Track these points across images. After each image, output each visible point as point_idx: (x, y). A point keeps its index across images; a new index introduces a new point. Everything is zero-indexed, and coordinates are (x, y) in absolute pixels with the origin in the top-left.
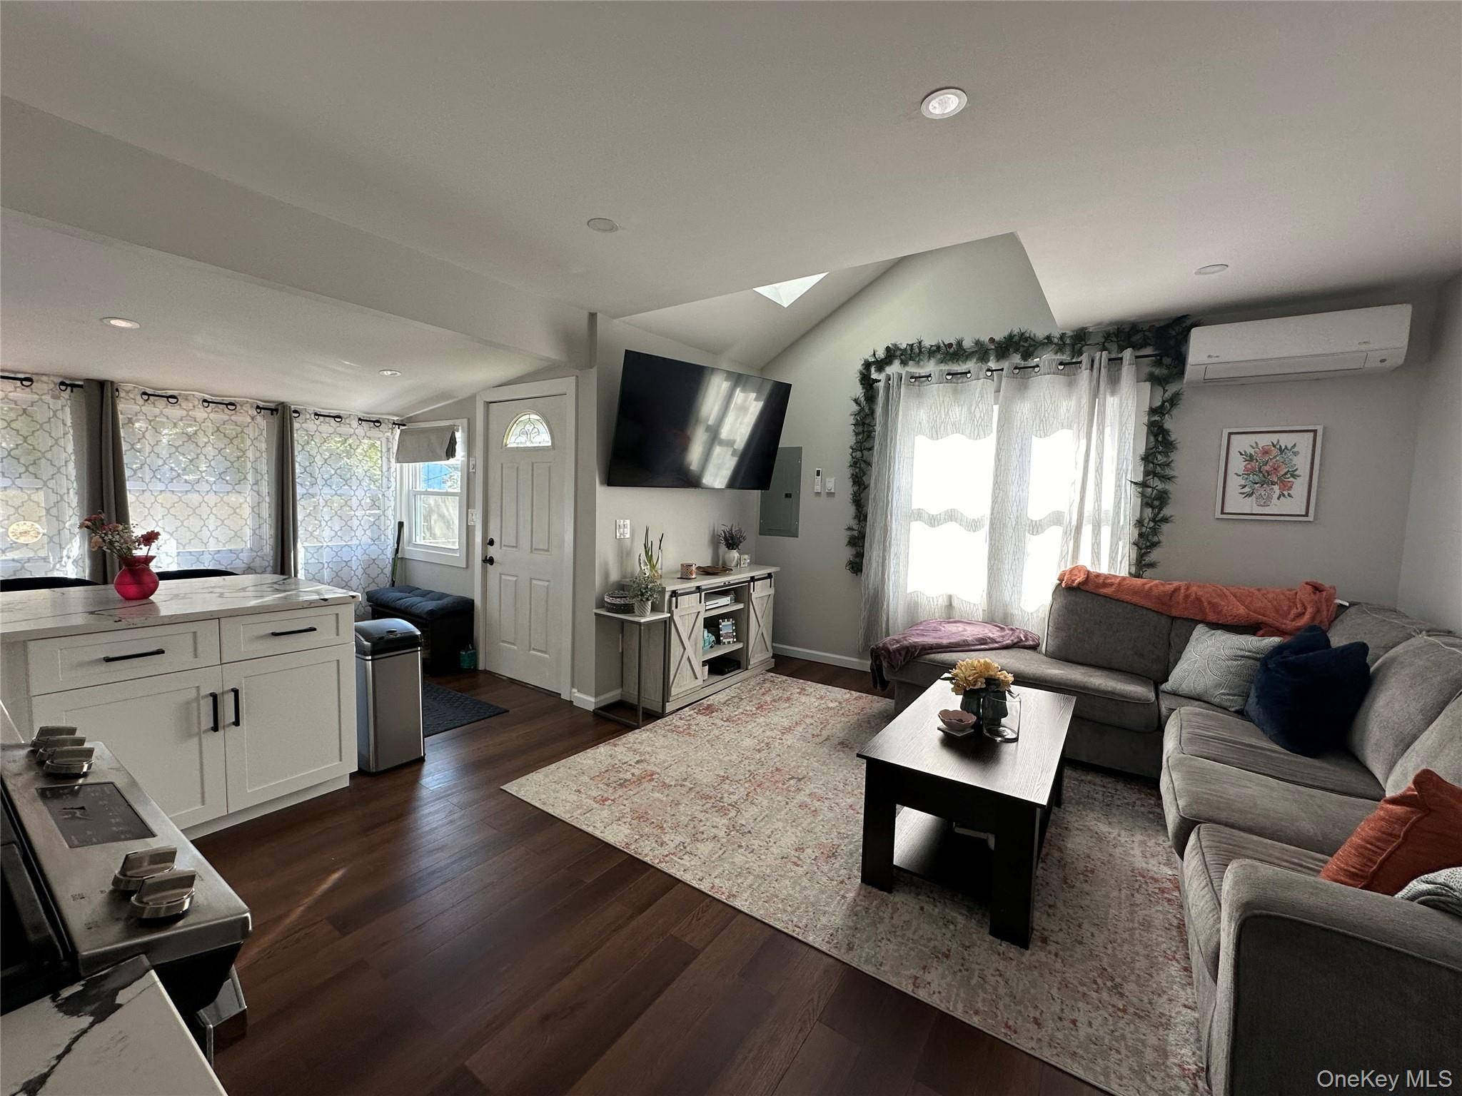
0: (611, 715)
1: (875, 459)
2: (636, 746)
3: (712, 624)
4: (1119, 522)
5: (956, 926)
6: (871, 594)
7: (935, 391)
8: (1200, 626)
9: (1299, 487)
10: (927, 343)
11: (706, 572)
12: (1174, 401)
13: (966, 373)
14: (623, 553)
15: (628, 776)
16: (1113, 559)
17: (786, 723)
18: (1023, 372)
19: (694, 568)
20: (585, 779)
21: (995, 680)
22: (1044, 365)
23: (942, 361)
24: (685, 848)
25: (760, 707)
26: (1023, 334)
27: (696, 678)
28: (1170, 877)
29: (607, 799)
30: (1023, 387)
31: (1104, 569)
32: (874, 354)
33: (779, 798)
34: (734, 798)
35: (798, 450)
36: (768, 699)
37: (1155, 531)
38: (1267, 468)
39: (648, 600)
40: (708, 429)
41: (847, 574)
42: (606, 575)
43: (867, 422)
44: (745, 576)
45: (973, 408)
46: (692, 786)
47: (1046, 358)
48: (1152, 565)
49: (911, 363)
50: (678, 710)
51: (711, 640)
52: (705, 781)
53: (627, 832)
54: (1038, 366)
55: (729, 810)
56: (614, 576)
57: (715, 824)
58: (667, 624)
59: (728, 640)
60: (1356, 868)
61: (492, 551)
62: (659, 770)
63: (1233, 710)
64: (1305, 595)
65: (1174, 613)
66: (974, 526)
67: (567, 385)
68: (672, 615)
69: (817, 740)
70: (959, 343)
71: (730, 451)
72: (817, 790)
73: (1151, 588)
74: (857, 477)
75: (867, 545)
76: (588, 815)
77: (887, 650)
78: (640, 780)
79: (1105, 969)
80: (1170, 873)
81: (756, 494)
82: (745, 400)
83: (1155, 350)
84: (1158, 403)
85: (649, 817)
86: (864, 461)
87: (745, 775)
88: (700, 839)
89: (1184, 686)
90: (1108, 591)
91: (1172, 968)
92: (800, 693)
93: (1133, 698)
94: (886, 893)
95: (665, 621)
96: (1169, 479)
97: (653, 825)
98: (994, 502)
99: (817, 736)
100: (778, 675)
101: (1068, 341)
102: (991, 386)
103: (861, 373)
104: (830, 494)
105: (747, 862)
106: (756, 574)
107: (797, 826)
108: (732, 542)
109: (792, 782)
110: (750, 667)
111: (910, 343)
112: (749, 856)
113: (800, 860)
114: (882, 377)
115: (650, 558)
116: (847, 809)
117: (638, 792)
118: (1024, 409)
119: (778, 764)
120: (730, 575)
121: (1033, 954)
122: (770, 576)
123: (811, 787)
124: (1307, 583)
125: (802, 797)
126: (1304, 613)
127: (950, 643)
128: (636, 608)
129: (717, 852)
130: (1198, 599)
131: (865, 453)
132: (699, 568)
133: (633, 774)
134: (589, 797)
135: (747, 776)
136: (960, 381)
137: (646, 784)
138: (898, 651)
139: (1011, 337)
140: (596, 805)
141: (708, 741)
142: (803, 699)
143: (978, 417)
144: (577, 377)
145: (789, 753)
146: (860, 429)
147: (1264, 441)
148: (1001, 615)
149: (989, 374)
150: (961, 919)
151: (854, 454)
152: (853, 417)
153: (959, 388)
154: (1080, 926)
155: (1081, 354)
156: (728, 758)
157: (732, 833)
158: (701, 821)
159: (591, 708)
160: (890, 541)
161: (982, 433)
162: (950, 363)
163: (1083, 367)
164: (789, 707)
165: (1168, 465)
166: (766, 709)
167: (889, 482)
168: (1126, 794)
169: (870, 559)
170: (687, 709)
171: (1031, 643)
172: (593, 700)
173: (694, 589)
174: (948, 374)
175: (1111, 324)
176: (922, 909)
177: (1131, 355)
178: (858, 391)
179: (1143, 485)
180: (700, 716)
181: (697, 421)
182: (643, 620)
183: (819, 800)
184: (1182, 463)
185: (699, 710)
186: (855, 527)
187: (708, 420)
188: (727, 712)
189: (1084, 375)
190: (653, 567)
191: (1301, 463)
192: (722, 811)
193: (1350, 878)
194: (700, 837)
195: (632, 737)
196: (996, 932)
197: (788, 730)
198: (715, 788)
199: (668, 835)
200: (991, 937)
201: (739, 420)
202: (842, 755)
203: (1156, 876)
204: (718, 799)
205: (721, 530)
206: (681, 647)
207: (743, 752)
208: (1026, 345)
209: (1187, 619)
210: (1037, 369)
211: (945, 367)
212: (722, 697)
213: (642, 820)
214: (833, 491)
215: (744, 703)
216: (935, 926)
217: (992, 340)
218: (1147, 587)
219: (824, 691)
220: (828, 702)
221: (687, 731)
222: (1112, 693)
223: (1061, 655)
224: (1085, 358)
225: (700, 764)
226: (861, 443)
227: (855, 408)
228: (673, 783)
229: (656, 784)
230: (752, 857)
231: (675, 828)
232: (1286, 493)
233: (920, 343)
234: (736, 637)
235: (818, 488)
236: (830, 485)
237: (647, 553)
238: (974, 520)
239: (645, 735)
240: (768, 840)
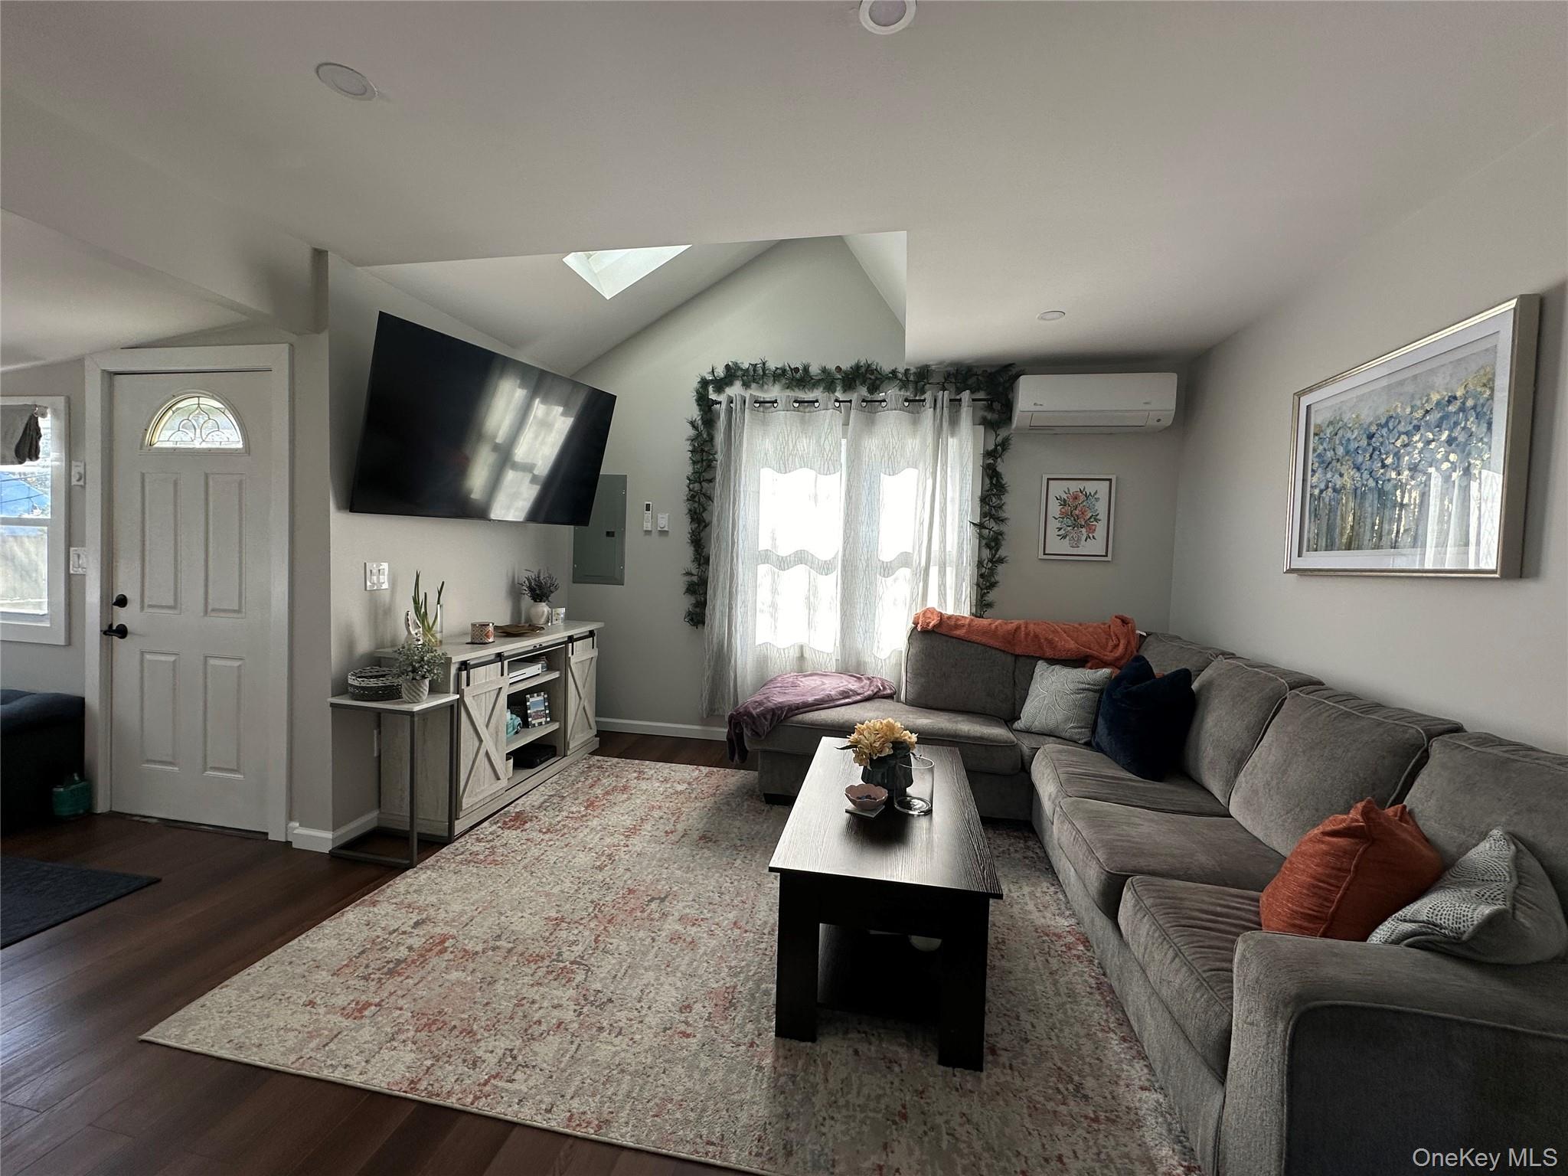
0: (363, 855)
1: (718, 491)
2: (410, 898)
3: (517, 703)
4: (963, 563)
5: (900, 1065)
6: (715, 649)
7: (782, 420)
8: (1040, 662)
9: (1100, 529)
10: (772, 365)
11: (507, 633)
12: (1004, 445)
13: (814, 402)
14: (378, 611)
15: (403, 952)
16: (957, 601)
17: (629, 822)
18: (871, 405)
19: (491, 628)
20: (323, 976)
21: (902, 743)
22: (891, 400)
23: (788, 387)
24: (514, 1058)
25: (590, 805)
26: (869, 366)
27: (499, 779)
28: (1068, 929)
29: (368, 1004)
30: (870, 422)
31: (950, 610)
32: (713, 371)
33: (641, 934)
34: (578, 949)
35: (622, 480)
36: (599, 791)
37: (992, 572)
38: (1077, 512)
39: (424, 677)
40: (496, 448)
41: (686, 627)
42: (350, 644)
43: (706, 449)
44: (561, 635)
45: (823, 439)
46: (511, 945)
47: (891, 393)
48: (990, 605)
49: (754, 385)
50: (472, 828)
51: (516, 723)
52: (529, 932)
53: (409, 1057)
54: (884, 401)
55: (573, 972)
56: (364, 645)
57: (556, 1002)
58: (454, 711)
59: (539, 721)
60: (1313, 910)
61: (122, 616)
62: (453, 932)
63: (1082, 742)
64: (1117, 628)
65: (1018, 651)
66: (825, 568)
67: (275, 356)
68: (462, 697)
69: (673, 837)
70: (806, 369)
71: (528, 477)
72: (688, 911)
73: (996, 627)
74: (695, 513)
75: (710, 592)
76: (332, 1046)
77: (748, 714)
78: (423, 956)
79: (1060, 1069)
80: (1066, 924)
81: (567, 532)
82: (547, 414)
83: (988, 394)
84: (991, 447)
85: (446, 1018)
86: (704, 495)
87: (586, 909)
88: (536, 1034)
89: (1036, 723)
90: (958, 632)
91: (1113, 1042)
92: (638, 778)
93: (1000, 741)
94: (809, 1044)
95: (452, 706)
96: (1002, 521)
97: (456, 1032)
98: (846, 542)
99: (672, 832)
100: (606, 758)
101: (912, 378)
102: (839, 417)
103: (698, 392)
104: (663, 533)
105: (615, 1054)
106: (575, 632)
107: (674, 972)
108: (540, 592)
109: (654, 905)
110: (569, 753)
111: (753, 363)
112: (617, 1041)
113: (690, 1025)
114: (722, 398)
115: (423, 617)
116: (732, 929)
117: (423, 978)
118: (872, 445)
119: (629, 882)
120: (538, 635)
121: (989, 1076)
122: (591, 634)
123: (678, 908)
124: (1116, 617)
125: (671, 926)
126: (1118, 645)
127: (815, 700)
128: (403, 690)
129: (567, 1051)
130: (1036, 636)
131: (705, 484)
132: (496, 628)
133: (410, 948)
134: (331, 1009)
135: (591, 910)
136: (807, 410)
137: (434, 961)
138: (763, 715)
139: (858, 367)
140: (346, 1023)
141: (525, 867)
142: (644, 785)
143: (827, 450)
144: (291, 345)
145: (640, 863)
146: (698, 457)
147: (1075, 487)
148: (854, 664)
149: (837, 404)
150: (902, 1053)
151: (691, 486)
152: (689, 442)
153: (807, 418)
154: (1018, 1018)
155: (923, 392)
156: (558, 888)
157: (585, 1010)
158: (533, 1002)
159: (326, 849)
160: (737, 587)
161: (831, 468)
162: (796, 390)
163: (928, 405)
164: (629, 799)
165: (1001, 507)
166: (598, 807)
167: (734, 520)
168: (998, 842)
169: (714, 609)
170: (486, 824)
171: (889, 691)
172: (329, 835)
173: (493, 657)
174: (796, 401)
175: (952, 364)
176: (856, 1052)
177: (970, 397)
178: (695, 413)
179: (980, 526)
180: (507, 832)
181: (480, 437)
182: (417, 708)
183: (694, 925)
184: (1013, 504)
185: (505, 823)
186: (694, 572)
187: (495, 437)
188: (545, 818)
189: (928, 413)
190: (428, 629)
191: (1101, 508)
192: (563, 975)
193: (1309, 922)
194: (536, 1030)
195: (401, 885)
196: (943, 1061)
197: (632, 831)
198: (546, 940)
199: (482, 1044)
200: (942, 1068)
201: (540, 439)
202: (707, 853)
203: (1056, 931)
204: (554, 957)
205: (523, 576)
206: (476, 739)
207: (577, 874)
208: (873, 377)
209: (1028, 657)
210: (884, 404)
211: (788, 393)
212: (535, 798)
213: (434, 1027)
214: (666, 529)
215: (568, 801)
216: (879, 1075)
217: (838, 369)
218: (993, 626)
219: (667, 771)
220: (675, 784)
221: (491, 859)
222: (981, 738)
223: (922, 702)
224: (928, 396)
225: (518, 905)
226: (700, 473)
227: (691, 432)
228: (479, 948)
229: (452, 956)
230: (621, 1042)
231: (492, 1028)
232: (1091, 535)
233: (764, 364)
234: (550, 715)
235: (648, 526)
236: (663, 522)
237: (417, 609)
238: (825, 561)
239: (424, 876)
240: (638, 1006)
